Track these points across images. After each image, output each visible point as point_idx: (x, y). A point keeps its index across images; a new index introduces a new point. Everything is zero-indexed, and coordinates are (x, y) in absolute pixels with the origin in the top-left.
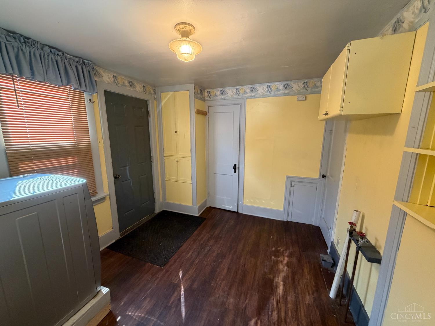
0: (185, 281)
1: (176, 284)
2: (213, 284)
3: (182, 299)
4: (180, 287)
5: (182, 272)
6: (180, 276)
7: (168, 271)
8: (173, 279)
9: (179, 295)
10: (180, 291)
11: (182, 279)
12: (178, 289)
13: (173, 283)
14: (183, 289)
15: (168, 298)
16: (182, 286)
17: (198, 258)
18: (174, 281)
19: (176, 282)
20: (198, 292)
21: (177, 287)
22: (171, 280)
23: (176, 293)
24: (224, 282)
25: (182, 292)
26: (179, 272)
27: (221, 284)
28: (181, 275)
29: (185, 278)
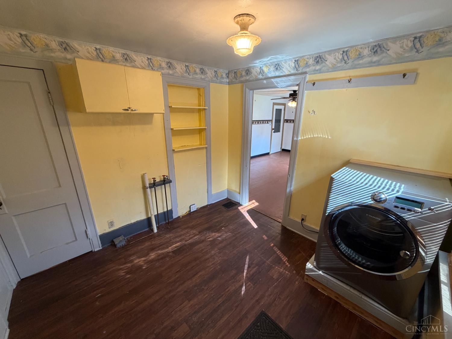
0: (240, 280)
1: (249, 281)
2: (219, 267)
3: (247, 267)
4: (246, 277)
5: (241, 292)
6: (244, 287)
7: (257, 301)
8: (252, 288)
9: (249, 270)
10: (247, 274)
11: (243, 284)
12: (248, 275)
13: (252, 284)
14: (245, 274)
15: (258, 272)
16: (245, 277)
17: (217, 306)
18: (252, 285)
19: (250, 283)
20: (233, 266)
21: (250, 278)
22: (254, 288)
23: (251, 273)
24: (209, 265)
25: (245, 271)
26: (244, 294)
27: (212, 264)
28: (243, 289)
29: (240, 283)
